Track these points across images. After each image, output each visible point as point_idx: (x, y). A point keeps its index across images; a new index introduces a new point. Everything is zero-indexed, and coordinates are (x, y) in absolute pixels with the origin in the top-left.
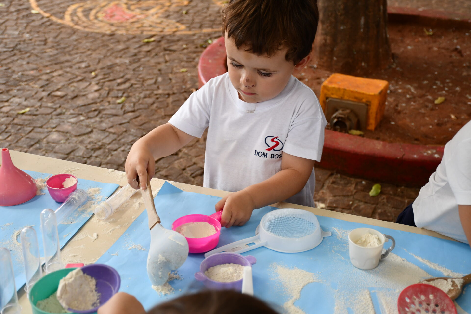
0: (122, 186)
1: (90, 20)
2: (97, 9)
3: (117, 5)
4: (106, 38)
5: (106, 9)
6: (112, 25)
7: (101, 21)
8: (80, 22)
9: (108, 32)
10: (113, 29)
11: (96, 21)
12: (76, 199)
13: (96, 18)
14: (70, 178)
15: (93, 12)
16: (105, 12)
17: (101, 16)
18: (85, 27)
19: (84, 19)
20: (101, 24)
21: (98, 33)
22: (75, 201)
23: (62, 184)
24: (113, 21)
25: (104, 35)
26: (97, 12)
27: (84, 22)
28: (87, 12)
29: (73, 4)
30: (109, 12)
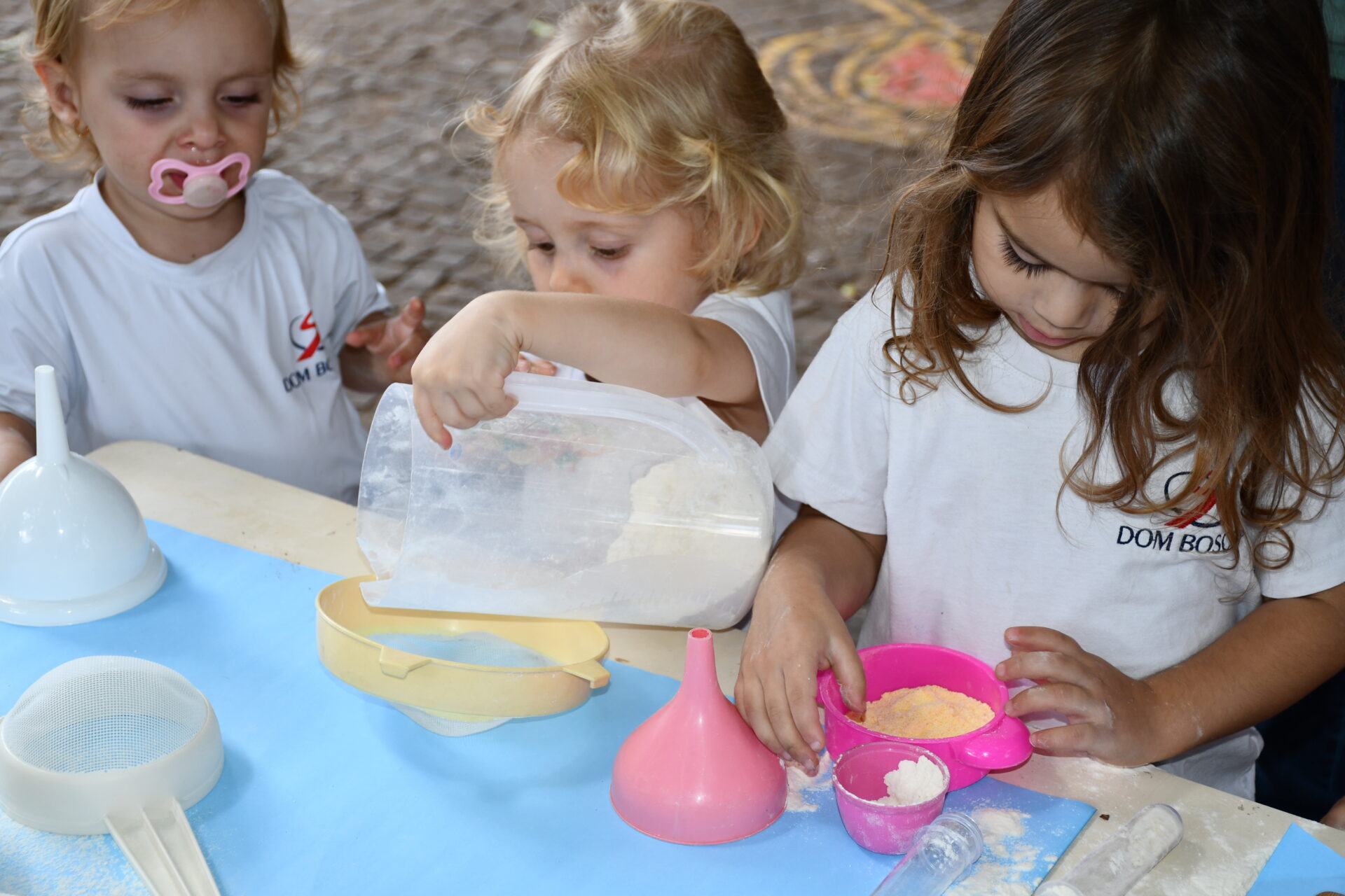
0: (1106, 813)
1: (833, 95)
2: (861, 55)
3: (927, 47)
4: (888, 161)
5: (890, 56)
6: (908, 115)
7: (873, 101)
8: (802, 102)
9: (897, 142)
10: (916, 130)
11: (854, 100)
12: (947, 853)
13: (856, 88)
14: (916, 761)
15: (845, 69)
16: (887, 68)
17: (872, 82)
18: (819, 120)
19: (815, 90)
20: (873, 113)
21: (862, 145)
22: (942, 861)
23: (883, 780)
24: (914, 102)
25: (881, 151)
26: (861, 68)
27: (813, 101)
28: (824, 66)
29: (777, 36)
30: (899, 69)
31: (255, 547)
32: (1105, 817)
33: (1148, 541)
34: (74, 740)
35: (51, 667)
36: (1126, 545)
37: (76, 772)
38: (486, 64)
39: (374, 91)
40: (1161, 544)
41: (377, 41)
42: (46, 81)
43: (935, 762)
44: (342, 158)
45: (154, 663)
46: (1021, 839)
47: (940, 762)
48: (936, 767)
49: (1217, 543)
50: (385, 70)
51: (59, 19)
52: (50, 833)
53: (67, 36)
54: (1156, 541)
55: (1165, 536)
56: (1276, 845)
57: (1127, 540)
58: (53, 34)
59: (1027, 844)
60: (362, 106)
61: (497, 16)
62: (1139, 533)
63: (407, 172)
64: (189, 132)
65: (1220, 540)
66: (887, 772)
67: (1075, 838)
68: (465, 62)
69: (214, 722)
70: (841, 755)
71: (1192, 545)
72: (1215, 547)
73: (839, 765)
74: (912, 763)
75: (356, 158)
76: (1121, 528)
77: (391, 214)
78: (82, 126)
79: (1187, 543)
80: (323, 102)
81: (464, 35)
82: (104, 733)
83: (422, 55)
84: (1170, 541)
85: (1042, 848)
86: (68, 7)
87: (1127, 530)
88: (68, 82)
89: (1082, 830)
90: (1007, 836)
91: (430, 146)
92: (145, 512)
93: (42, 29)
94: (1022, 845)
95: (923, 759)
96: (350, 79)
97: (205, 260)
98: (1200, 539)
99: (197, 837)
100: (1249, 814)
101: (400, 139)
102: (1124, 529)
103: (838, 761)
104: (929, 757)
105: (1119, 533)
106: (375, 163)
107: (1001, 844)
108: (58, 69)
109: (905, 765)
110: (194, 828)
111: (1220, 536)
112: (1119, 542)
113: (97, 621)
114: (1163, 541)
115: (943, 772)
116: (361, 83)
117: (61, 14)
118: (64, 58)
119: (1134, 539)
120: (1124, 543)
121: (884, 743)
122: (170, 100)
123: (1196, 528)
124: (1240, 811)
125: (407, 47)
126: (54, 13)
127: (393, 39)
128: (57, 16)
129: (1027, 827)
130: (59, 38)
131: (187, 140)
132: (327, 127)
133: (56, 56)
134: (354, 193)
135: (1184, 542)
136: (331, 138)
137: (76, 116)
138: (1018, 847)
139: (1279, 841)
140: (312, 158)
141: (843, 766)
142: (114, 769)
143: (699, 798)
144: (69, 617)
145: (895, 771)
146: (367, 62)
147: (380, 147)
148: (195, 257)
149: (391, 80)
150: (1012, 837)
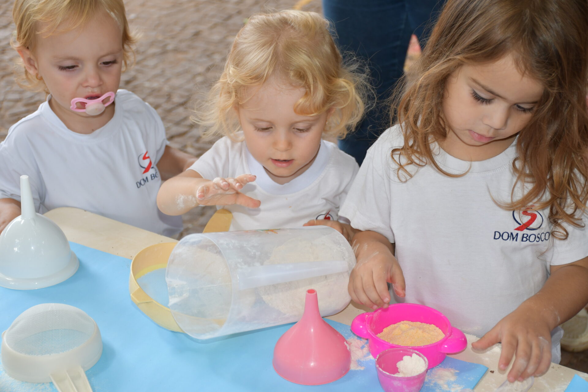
0: (492, 370)
14: (411, 356)
23: (396, 365)
31: (118, 254)
32: (492, 372)
33: (507, 237)
34: (36, 341)
35: (27, 308)
36: (498, 240)
37: (37, 355)
38: (225, 38)
39: (176, 50)
40: (513, 239)
41: (177, 28)
42: (23, 56)
43: (420, 356)
44: (162, 80)
45: (72, 306)
46: (455, 382)
47: (423, 356)
48: (421, 359)
49: (538, 237)
50: (181, 41)
51: (27, 32)
52: (26, 382)
53: (30, 39)
54: (511, 237)
55: (514, 235)
56: (568, 384)
57: (498, 238)
58: (24, 38)
59: (457, 384)
60: (171, 57)
61: (230, 17)
62: (503, 234)
63: (190, 86)
64: (86, 81)
65: (539, 236)
66: (398, 361)
67: (479, 381)
68: (216, 37)
69: (98, 332)
70: (378, 355)
71: (527, 239)
72: (537, 239)
73: (378, 359)
74: (409, 357)
75: (168, 80)
76: (495, 232)
77: (183, 104)
78: (39, 76)
79: (525, 237)
80: (154, 55)
81: (215, 25)
82: (49, 338)
83: (197, 34)
84: (517, 237)
85: (464, 386)
86: (30, 27)
87: (498, 233)
88: (32, 57)
89: (482, 378)
90: (448, 381)
91: (199, 74)
92: (69, 238)
93: (19, 36)
94: (455, 385)
95: (414, 355)
96: (165, 46)
97: (98, 131)
98: (530, 236)
99: (90, 383)
100: (556, 370)
101: (186, 72)
102: (496, 233)
103: (377, 358)
104: (417, 354)
105: (494, 235)
106: (176, 82)
107: (446, 384)
108: (28, 52)
109: (406, 358)
110: (89, 379)
111: (539, 234)
112: (495, 238)
113: (48, 287)
114: (514, 237)
115: (425, 360)
116: (170, 47)
117: (27, 30)
118: (30, 48)
119: (501, 237)
120: (497, 239)
121: (396, 349)
122: (77, 66)
123: (528, 231)
124: (552, 369)
125: (191, 31)
126: (24, 29)
127: (184, 27)
128: (26, 31)
129: (458, 376)
130: (27, 40)
131: (86, 85)
132: (155, 67)
133: (27, 47)
134: (167, 95)
135: (523, 237)
136: (157, 71)
137: (36, 72)
138: (453, 386)
139: (570, 382)
140: (148, 80)
141: (379, 360)
142: (54, 354)
143: (312, 364)
144: (37, 285)
145: (401, 361)
146: (173, 38)
147: (178, 75)
148: (93, 130)
149: (183, 45)
150: (451, 381)
